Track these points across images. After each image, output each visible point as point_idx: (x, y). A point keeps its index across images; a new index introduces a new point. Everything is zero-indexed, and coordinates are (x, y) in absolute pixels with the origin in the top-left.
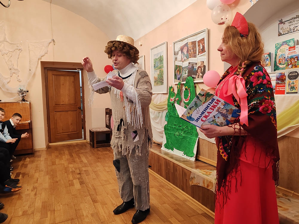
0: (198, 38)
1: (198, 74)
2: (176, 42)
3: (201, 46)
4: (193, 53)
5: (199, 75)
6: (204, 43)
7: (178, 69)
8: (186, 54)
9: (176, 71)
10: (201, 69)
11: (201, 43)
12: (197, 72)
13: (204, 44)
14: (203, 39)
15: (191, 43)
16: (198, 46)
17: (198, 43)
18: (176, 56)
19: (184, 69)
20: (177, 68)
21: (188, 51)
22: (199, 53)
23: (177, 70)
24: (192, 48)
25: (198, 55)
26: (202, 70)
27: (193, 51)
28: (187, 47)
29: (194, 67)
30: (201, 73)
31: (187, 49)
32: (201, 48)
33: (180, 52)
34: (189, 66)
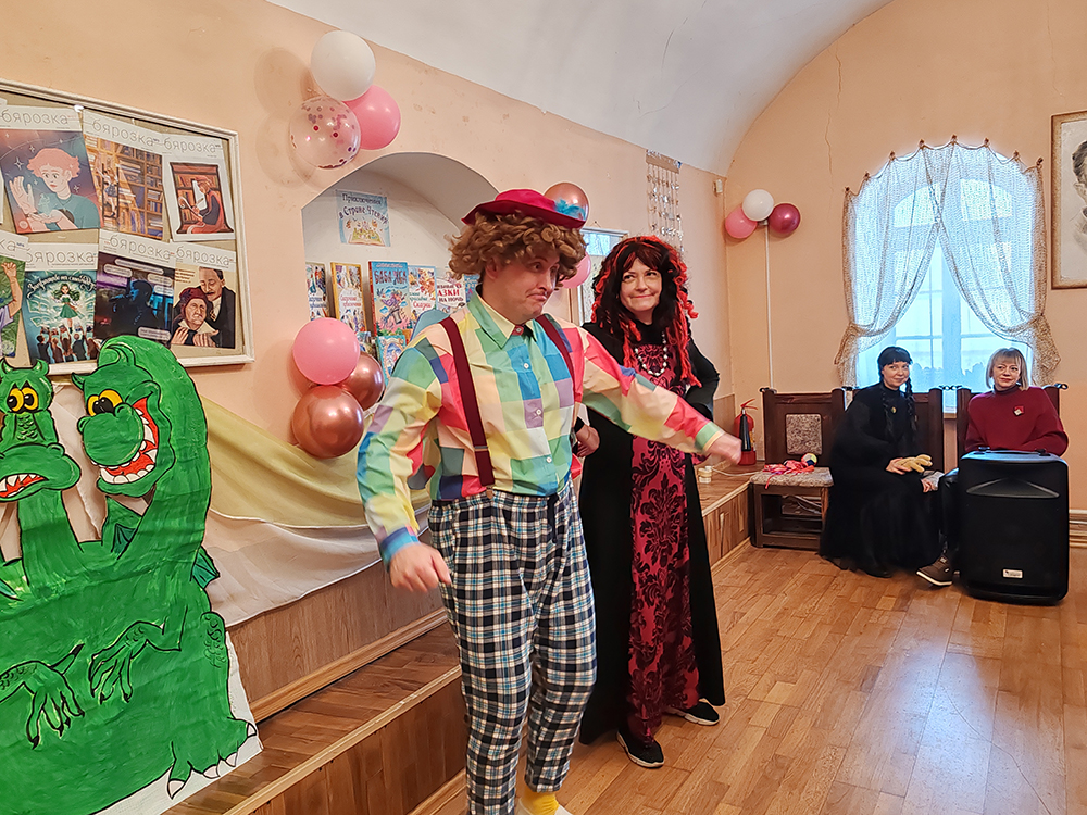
0: (174, 149)
3: (200, 194)
4: (134, 207)
6: (218, 190)
8: (64, 193)
10: (210, 306)
11: (199, 181)
13: (216, 193)
14: (211, 172)
16: (178, 188)
17: (174, 172)
19: (57, 287)
21: (83, 182)
22: (185, 222)
24: (123, 179)
25: (182, 231)
26: (218, 312)
27: (140, 202)
28: (77, 160)
29: (150, 287)
30: (209, 320)
31: (76, 167)
32: (202, 206)
34: (100, 270)
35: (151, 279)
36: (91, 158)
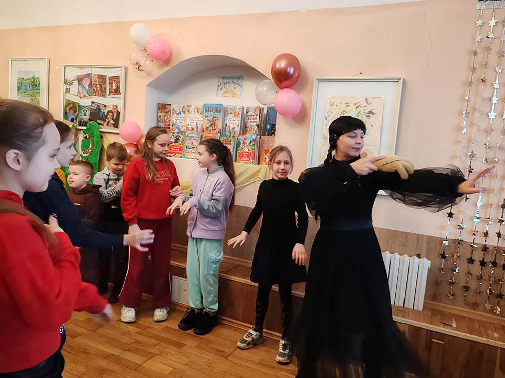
0: (109, 73)
1: (107, 120)
2: (69, 66)
3: (114, 84)
4: (100, 90)
5: (108, 123)
6: (119, 82)
7: (71, 106)
8: (87, 88)
9: (67, 109)
10: (113, 115)
11: (115, 81)
12: (106, 117)
13: (118, 84)
14: (118, 77)
15: (97, 76)
16: (109, 83)
17: (109, 79)
18: (68, 86)
19: (84, 109)
20: (69, 104)
21: (91, 85)
22: (110, 92)
23: (69, 107)
24: (98, 83)
25: (109, 95)
26: (115, 117)
28: (90, 80)
29: (100, 110)
30: (112, 119)
31: (89, 81)
32: (114, 88)
33: (76, 83)
34: (92, 106)
35: (101, 108)
36: (93, 78)
